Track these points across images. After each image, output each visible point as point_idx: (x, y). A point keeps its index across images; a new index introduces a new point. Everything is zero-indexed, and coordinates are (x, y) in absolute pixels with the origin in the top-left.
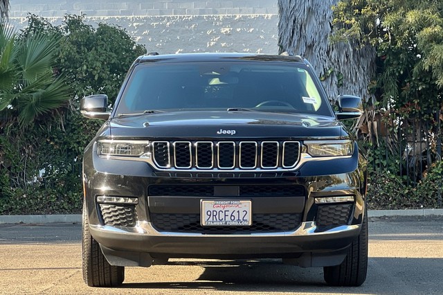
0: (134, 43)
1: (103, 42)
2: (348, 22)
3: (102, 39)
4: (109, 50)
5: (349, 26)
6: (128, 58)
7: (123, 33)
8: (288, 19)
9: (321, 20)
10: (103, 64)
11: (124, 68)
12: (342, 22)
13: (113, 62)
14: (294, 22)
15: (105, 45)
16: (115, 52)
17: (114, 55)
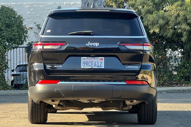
0: (17, 14)
1: (2, 14)
2: (111, 4)
3: (2, 12)
4: (5, 17)
5: (112, 6)
6: (14, 21)
7: (12, 10)
8: (85, 3)
9: (100, 4)
10: (2, 23)
11: (12, 25)
12: (109, 5)
13: (7, 22)
14: (88, 4)
15: (4, 15)
16: (8, 18)
17: (8, 19)
